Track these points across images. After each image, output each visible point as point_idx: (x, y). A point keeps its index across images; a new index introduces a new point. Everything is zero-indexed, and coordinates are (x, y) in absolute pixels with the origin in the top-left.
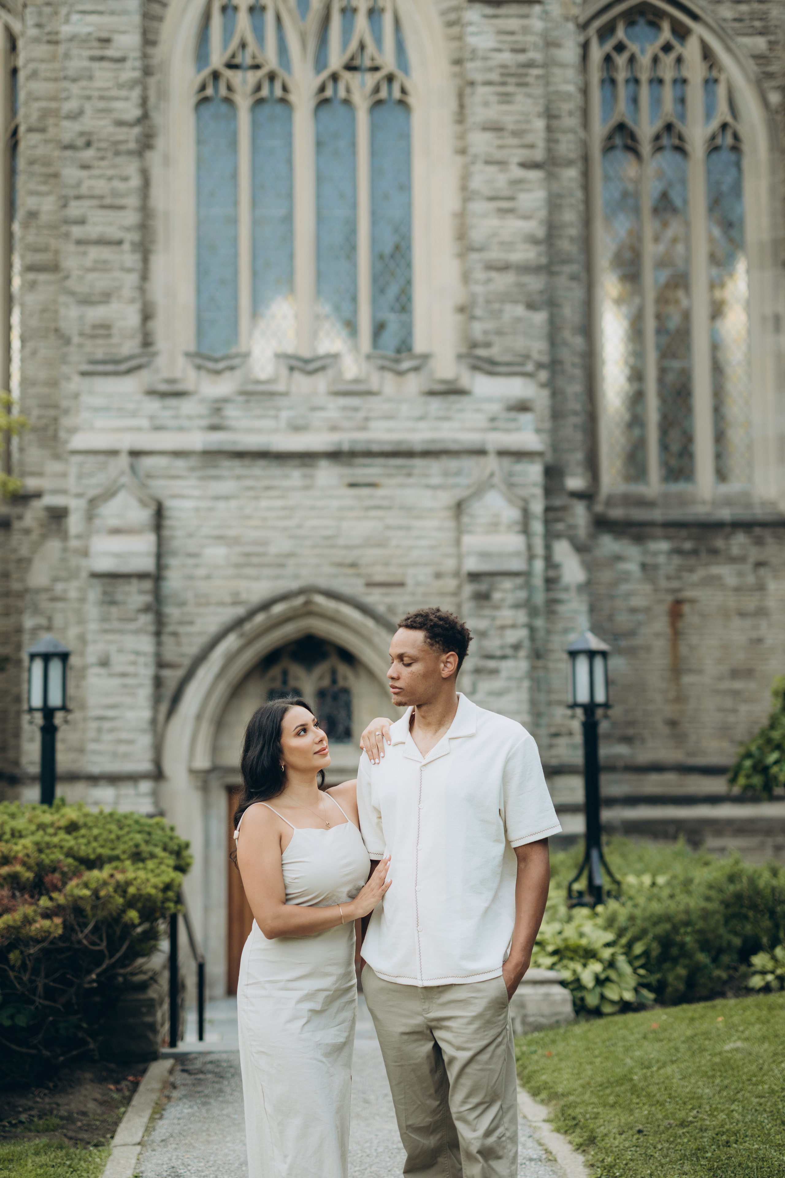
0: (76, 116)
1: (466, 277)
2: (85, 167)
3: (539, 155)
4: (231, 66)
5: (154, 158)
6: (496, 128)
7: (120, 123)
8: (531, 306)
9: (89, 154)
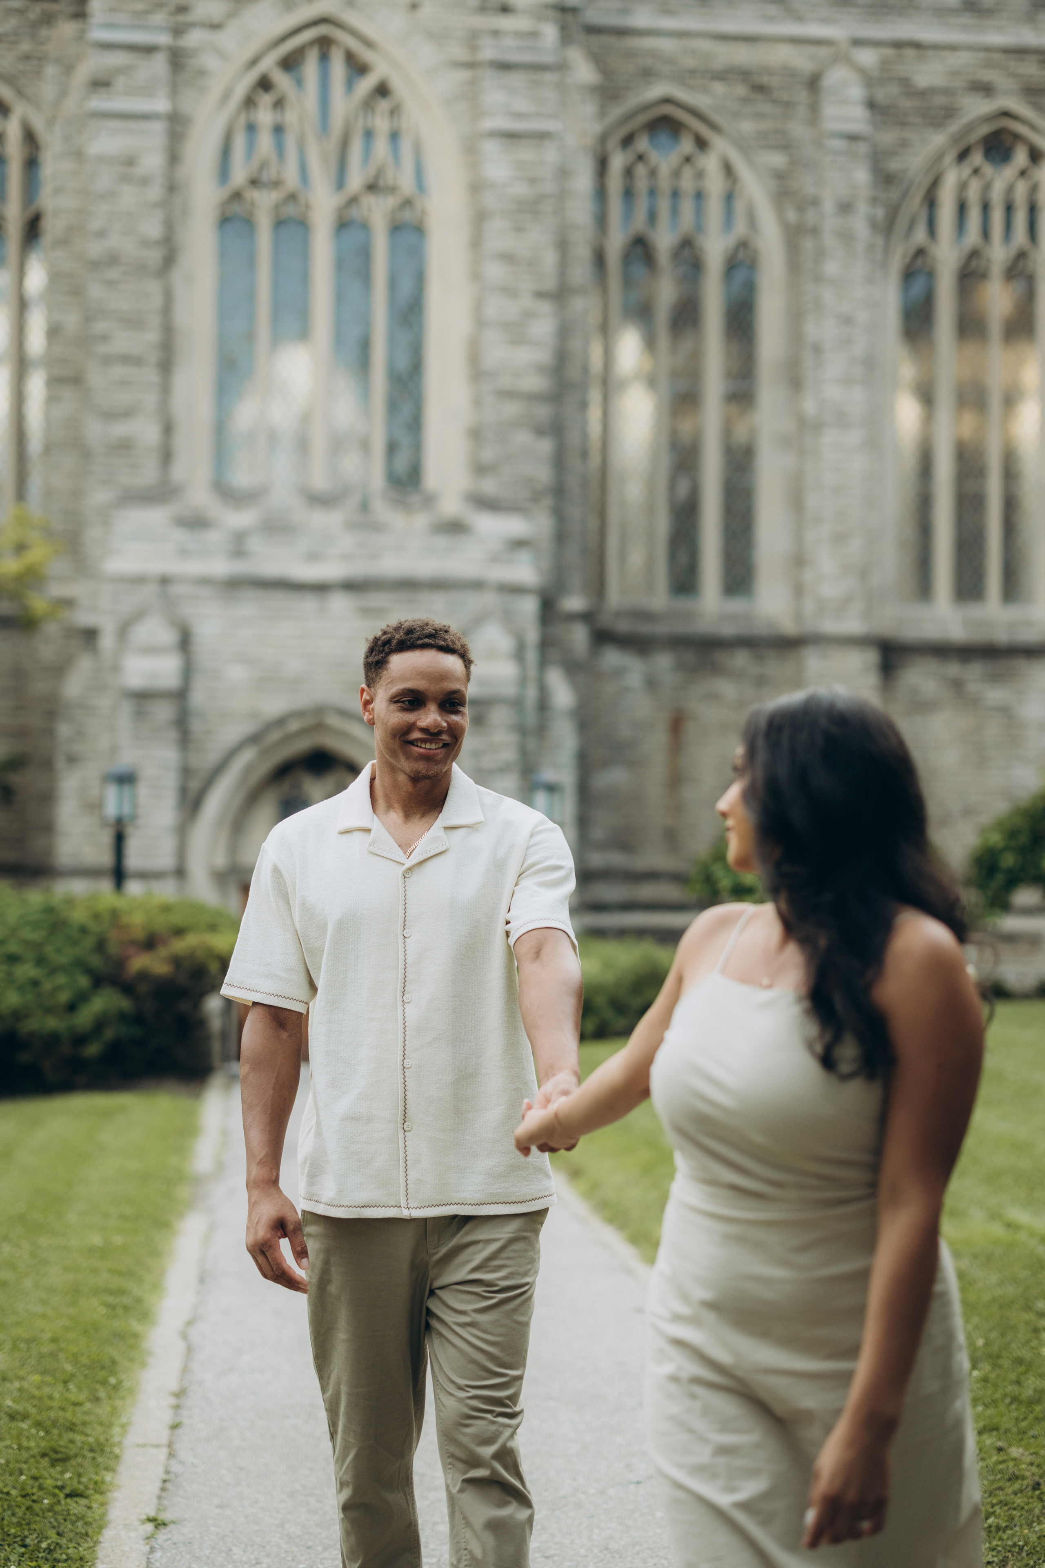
0: (101, 234)
1: (477, 402)
2: (111, 284)
3: (550, 284)
4: (254, 182)
5: (177, 276)
6: (508, 258)
7: (145, 243)
8: (540, 431)
9: (113, 273)
